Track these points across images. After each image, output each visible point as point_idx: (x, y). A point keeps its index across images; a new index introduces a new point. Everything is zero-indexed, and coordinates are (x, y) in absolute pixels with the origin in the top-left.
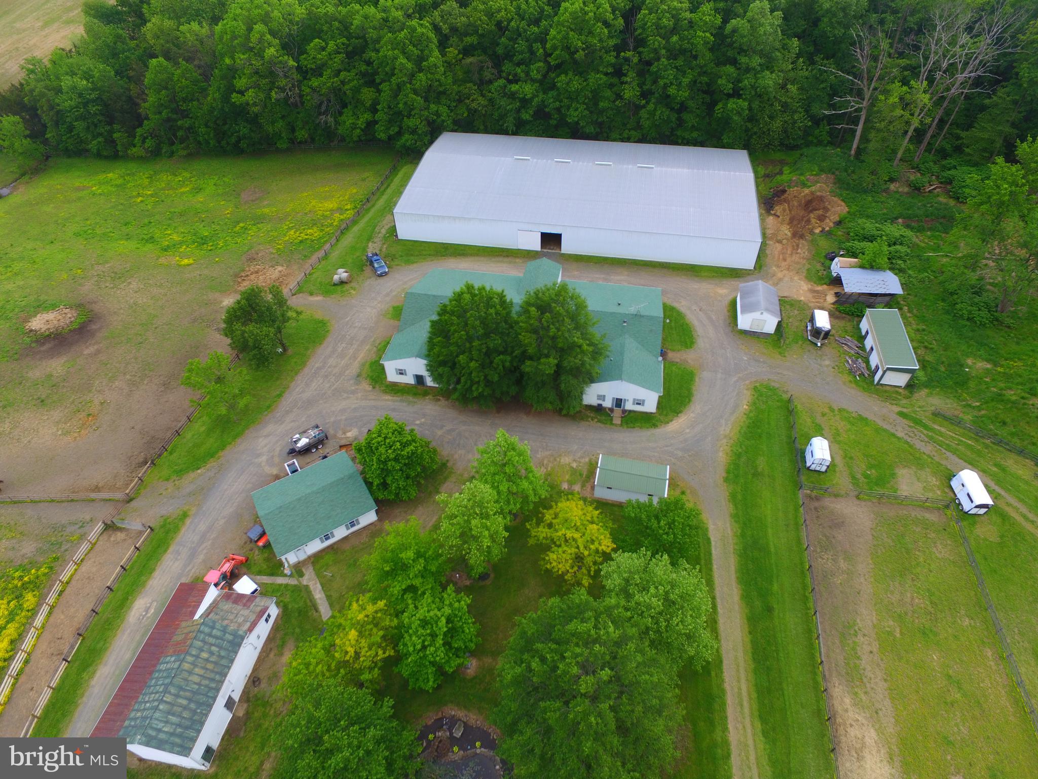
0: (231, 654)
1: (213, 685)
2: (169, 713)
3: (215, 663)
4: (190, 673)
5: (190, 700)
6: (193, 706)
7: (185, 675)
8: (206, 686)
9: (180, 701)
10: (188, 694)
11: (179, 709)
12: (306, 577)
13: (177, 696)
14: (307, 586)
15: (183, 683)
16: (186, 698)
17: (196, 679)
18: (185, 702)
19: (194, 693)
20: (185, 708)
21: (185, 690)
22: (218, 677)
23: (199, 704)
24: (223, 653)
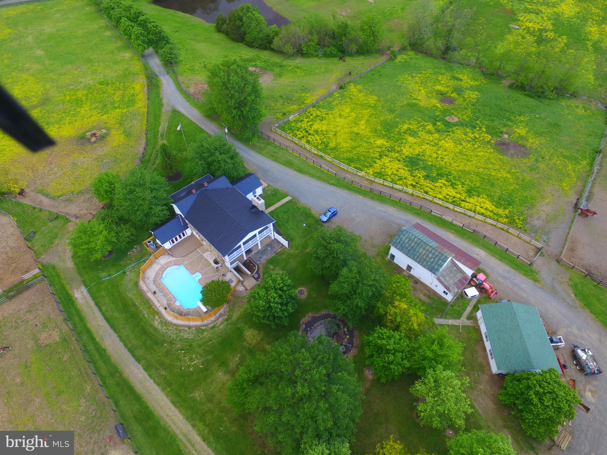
0: (428, 267)
1: (415, 257)
2: (410, 239)
3: (425, 260)
4: (424, 249)
5: (412, 247)
6: (409, 248)
7: (424, 246)
8: (416, 254)
9: (413, 244)
10: (415, 247)
11: (410, 243)
12: (466, 320)
13: (416, 243)
14: (460, 319)
15: (420, 245)
16: (413, 246)
17: (420, 251)
18: (412, 245)
19: (415, 250)
20: (410, 245)
21: (417, 246)
22: (418, 259)
23: (409, 251)
24: (429, 263)
